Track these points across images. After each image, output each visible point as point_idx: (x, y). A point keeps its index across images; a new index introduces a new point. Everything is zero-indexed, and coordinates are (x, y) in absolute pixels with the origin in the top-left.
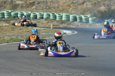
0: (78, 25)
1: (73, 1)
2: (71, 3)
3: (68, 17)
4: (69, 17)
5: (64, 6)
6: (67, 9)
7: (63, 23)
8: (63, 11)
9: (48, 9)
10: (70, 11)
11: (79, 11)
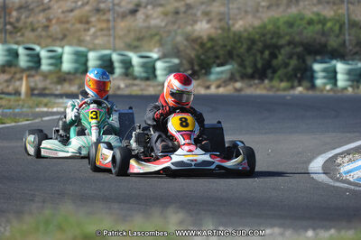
0: (119, 88)
1: (99, 2)
2: (90, 11)
3: (83, 59)
4: (87, 60)
5: (68, 22)
6: (79, 31)
7: (65, 80)
8: (62, 39)
9: (11, 33)
10: (88, 38)
11: (120, 38)
